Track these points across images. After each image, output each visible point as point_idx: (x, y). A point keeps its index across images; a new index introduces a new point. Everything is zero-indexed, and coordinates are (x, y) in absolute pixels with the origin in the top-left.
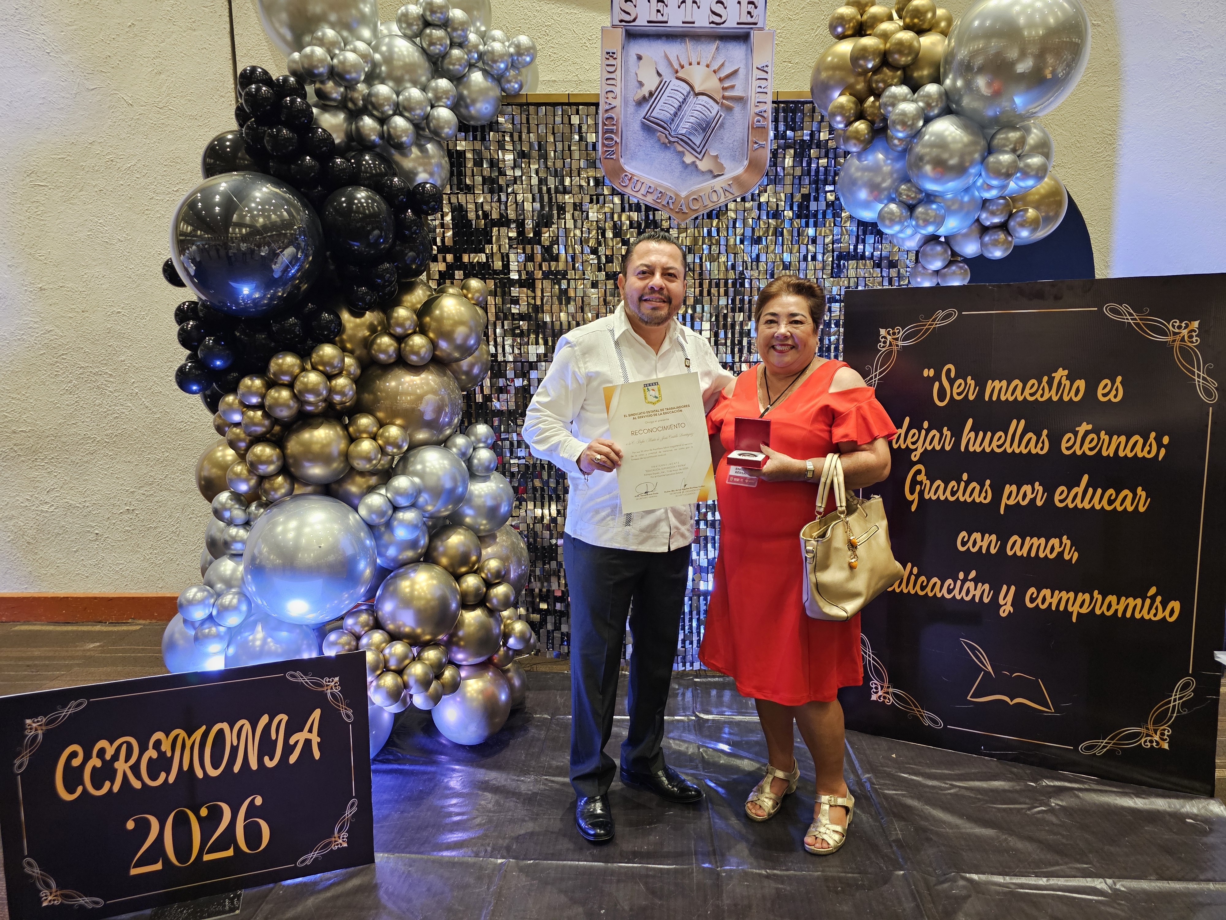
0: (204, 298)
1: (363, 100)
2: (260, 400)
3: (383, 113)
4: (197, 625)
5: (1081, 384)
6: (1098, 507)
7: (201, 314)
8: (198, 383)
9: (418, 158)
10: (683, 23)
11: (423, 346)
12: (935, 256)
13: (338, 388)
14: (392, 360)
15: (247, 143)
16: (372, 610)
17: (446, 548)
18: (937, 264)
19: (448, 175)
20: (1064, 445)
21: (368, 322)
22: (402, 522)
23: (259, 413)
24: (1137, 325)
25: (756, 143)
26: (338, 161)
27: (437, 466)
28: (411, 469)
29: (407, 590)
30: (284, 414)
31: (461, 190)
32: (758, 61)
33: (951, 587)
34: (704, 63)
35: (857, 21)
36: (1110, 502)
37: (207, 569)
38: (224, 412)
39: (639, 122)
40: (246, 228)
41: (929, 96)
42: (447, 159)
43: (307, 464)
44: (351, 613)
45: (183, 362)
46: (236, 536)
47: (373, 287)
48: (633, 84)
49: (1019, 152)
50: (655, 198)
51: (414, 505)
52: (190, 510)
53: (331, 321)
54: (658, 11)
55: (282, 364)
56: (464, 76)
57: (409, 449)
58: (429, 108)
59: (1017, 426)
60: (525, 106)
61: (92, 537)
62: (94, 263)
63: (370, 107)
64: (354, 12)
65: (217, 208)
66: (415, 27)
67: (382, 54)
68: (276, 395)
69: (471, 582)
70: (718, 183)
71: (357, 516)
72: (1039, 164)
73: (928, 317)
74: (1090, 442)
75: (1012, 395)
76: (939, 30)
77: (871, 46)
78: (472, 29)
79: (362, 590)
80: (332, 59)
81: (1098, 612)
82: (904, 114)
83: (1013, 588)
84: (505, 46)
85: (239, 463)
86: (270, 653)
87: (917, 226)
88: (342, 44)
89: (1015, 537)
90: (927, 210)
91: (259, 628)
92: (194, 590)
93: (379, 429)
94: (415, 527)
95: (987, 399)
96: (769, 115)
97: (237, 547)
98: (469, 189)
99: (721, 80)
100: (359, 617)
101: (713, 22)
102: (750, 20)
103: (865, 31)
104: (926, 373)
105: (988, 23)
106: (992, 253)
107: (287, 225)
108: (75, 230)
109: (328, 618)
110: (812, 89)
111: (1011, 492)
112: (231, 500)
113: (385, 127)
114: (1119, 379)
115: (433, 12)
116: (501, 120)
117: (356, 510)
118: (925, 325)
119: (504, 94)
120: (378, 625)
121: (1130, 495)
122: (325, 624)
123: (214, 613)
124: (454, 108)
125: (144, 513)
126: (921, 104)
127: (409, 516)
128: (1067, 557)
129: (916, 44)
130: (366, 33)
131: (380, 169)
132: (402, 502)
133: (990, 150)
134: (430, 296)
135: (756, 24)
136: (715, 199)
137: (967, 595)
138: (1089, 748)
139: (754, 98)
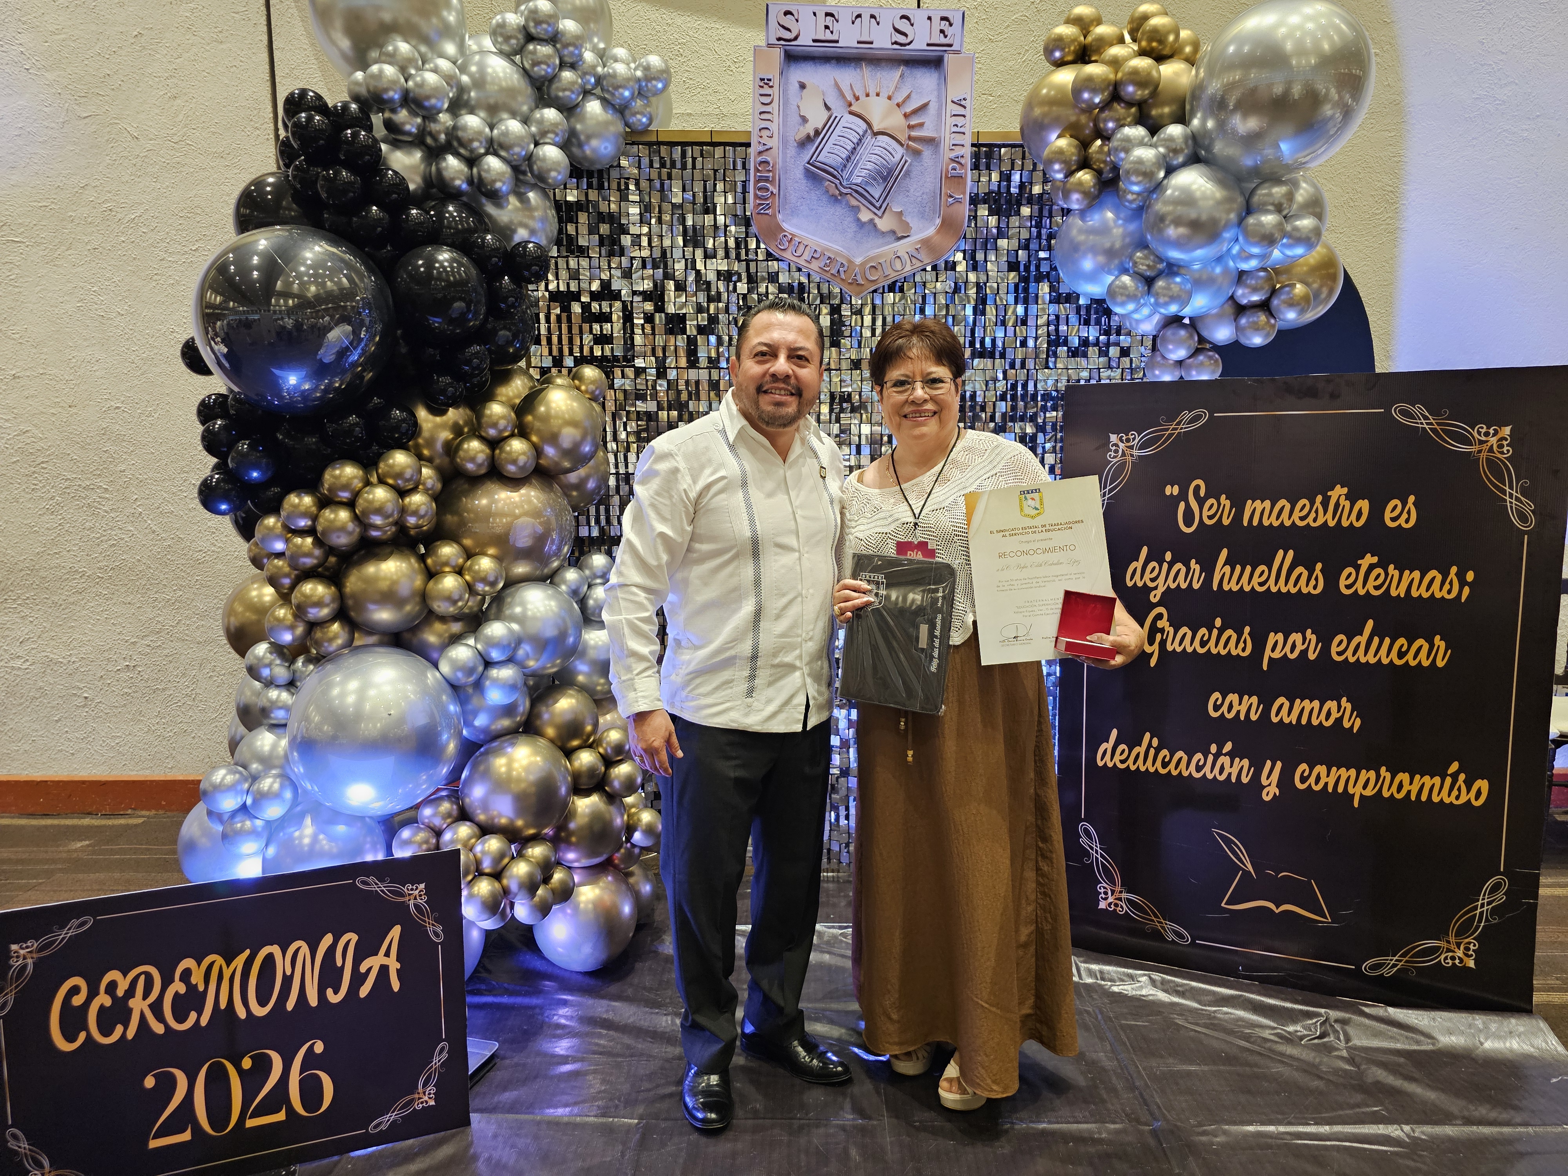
0: (236, 389)
1: (446, 135)
2: (309, 523)
3: (472, 151)
4: (226, 817)
5: (1364, 505)
6: (1385, 661)
7: (232, 412)
8: (226, 498)
9: (517, 209)
10: (859, 42)
11: (524, 454)
12: (1179, 343)
13: (413, 507)
14: (483, 471)
15: (295, 189)
16: (456, 796)
17: (552, 715)
18: (1181, 353)
19: (556, 233)
20: (1343, 582)
21: (451, 422)
22: (495, 681)
23: (309, 540)
24: (1434, 430)
25: (951, 196)
26: (414, 211)
27: (542, 609)
28: (508, 612)
29: (503, 769)
30: (342, 540)
31: (572, 252)
32: (954, 93)
33: (1201, 763)
34: (884, 94)
35: (1080, 44)
36: (1401, 655)
37: (237, 744)
38: (263, 540)
39: (801, 168)
40: (293, 298)
41: (1171, 139)
42: (554, 212)
43: (371, 607)
44: (429, 801)
45: (207, 472)
46: (277, 700)
47: (459, 376)
48: (795, 119)
49: (1285, 213)
50: (822, 265)
51: (510, 660)
52: (209, 666)
53: (404, 420)
54: (827, 27)
55: (340, 476)
56: (577, 105)
57: (504, 588)
58: (532, 146)
59: (1284, 558)
60: (654, 145)
61: (80, 701)
62: (85, 344)
63: (455, 144)
64: (434, 20)
65: (255, 273)
66: (513, 41)
67: (470, 75)
68: (332, 516)
69: (586, 758)
70: (903, 247)
71: (438, 674)
72: (1311, 227)
73: (1171, 419)
74: (1376, 579)
75: (1277, 519)
76: (1183, 56)
77: (1098, 76)
78: (588, 46)
79: (445, 770)
80: (406, 81)
81: (1386, 794)
82: (1140, 161)
83: (1279, 764)
84: (630, 68)
85: (281, 606)
86: (322, 854)
87: (1157, 304)
88: (420, 62)
89: (1281, 700)
90: (1169, 284)
91: (308, 821)
92: (222, 772)
93: (465, 562)
94: (513, 687)
95: (1245, 524)
96: (968, 161)
97: (279, 715)
98: (582, 252)
99: (906, 116)
100: (439, 805)
101: (896, 43)
102: (943, 40)
103: (1090, 56)
104: (1168, 490)
105: (1246, 49)
106: (1249, 339)
107: (347, 294)
108: (61, 300)
109: (399, 808)
110: (1022, 129)
111: (1276, 643)
112: (271, 653)
113: (475, 170)
114: (1412, 499)
115: (538, 23)
116: (624, 163)
117: (436, 665)
118: (1167, 430)
119: (628, 130)
120: (464, 815)
121: (1426, 646)
122: (393, 816)
123: (249, 802)
124: (564, 146)
125: (149, 670)
126: (1162, 150)
127: (506, 673)
128: (1346, 724)
129: (1154, 73)
130: (450, 48)
131: (468, 224)
132: (495, 655)
133: (1249, 210)
134: (531, 388)
135: (950, 45)
136: (898, 266)
137: (1221, 773)
138: (1374, 967)
139: (947, 139)
